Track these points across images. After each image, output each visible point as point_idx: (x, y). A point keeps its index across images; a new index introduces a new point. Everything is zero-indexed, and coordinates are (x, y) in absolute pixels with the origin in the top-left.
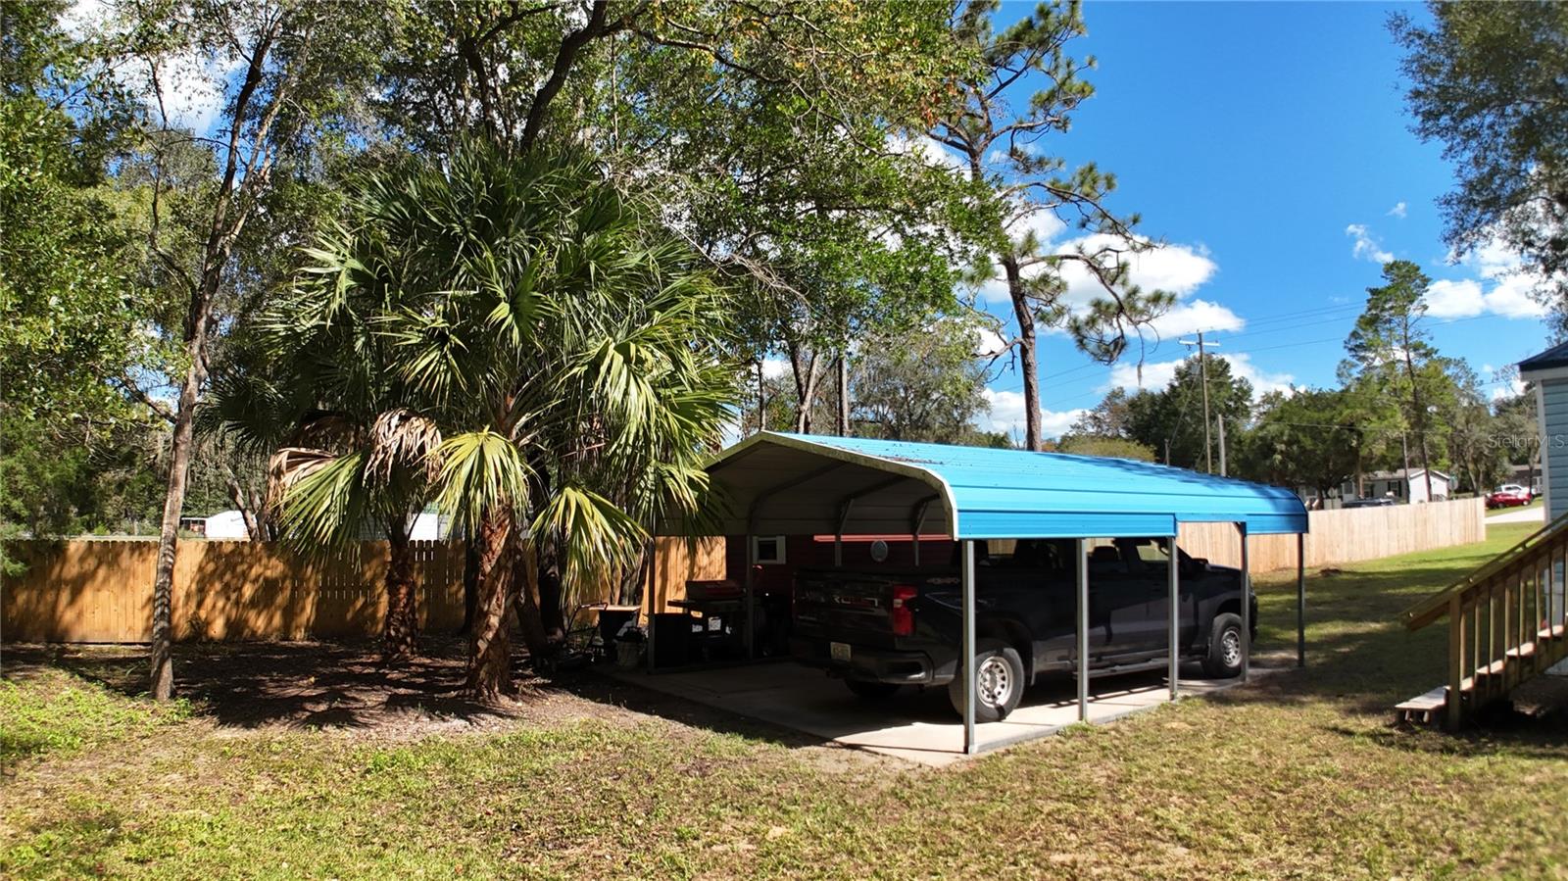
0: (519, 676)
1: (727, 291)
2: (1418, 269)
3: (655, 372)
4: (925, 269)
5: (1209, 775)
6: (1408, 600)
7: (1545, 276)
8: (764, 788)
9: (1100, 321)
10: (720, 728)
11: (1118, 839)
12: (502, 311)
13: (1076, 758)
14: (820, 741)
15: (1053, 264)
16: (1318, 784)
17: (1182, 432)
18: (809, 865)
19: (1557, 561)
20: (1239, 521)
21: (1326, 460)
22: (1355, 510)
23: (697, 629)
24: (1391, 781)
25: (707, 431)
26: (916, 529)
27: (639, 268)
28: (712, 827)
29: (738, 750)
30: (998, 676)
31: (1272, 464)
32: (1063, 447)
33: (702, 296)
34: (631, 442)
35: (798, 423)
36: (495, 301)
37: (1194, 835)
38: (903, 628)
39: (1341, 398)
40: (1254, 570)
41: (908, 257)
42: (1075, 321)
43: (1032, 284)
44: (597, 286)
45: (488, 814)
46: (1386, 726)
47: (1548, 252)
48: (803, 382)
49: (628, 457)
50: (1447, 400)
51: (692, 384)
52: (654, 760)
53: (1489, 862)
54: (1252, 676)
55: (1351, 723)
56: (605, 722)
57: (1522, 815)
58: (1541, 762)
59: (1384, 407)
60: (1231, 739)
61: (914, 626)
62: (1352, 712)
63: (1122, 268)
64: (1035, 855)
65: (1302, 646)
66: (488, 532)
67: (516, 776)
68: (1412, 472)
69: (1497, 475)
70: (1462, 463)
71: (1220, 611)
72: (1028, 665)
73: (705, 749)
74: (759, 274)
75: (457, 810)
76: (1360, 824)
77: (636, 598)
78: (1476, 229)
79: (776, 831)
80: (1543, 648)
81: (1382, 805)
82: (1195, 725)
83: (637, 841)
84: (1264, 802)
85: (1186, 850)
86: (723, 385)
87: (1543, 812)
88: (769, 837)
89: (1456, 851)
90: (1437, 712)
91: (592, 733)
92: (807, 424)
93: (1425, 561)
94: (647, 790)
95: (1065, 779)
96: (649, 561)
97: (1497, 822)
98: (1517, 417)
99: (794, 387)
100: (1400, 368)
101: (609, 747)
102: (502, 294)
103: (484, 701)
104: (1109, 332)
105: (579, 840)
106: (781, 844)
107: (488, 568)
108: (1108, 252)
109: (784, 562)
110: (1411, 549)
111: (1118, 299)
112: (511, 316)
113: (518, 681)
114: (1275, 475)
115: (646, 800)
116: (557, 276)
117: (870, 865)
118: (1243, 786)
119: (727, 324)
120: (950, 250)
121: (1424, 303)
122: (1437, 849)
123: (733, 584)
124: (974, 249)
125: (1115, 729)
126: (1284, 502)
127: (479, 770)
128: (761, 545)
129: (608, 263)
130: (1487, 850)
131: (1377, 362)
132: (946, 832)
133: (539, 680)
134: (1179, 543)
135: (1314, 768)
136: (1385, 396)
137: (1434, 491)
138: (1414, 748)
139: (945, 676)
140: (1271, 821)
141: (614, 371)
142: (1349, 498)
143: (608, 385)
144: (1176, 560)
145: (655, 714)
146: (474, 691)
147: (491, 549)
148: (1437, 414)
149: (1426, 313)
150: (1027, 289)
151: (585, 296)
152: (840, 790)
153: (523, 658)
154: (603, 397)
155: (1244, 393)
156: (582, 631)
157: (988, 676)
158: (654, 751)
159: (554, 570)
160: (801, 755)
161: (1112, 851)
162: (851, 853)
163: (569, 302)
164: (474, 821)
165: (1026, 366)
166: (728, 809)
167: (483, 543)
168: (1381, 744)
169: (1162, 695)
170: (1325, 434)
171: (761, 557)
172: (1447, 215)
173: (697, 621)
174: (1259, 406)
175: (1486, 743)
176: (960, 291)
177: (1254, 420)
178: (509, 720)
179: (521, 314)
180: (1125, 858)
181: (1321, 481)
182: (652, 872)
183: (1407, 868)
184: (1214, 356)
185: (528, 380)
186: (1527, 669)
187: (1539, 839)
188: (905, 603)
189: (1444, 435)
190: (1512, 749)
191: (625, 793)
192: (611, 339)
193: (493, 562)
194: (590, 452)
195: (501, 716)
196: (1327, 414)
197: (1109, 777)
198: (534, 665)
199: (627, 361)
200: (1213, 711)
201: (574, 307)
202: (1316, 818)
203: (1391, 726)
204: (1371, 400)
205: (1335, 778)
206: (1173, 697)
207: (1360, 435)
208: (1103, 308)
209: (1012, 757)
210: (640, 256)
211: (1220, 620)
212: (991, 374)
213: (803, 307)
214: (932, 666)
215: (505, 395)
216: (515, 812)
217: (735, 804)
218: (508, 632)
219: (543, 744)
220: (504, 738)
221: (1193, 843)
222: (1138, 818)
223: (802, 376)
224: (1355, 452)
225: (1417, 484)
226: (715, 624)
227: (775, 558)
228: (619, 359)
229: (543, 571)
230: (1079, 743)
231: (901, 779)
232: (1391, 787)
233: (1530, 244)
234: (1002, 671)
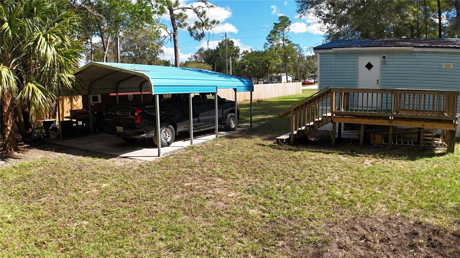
0: (19, 145)
1: (80, 16)
2: (288, 19)
3: (56, 43)
4: (144, 10)
5: (227, 158)
6: (280, 109)
7: (324, 24)
8: (99, 173)
9: (197, 28)
10: (84, 156)
11: (202, 178)
12: (6, 25)
13: (190, 156)
14: (115, 156)
15: (184, 10)
16: (256, 159)
17: (220, 61)
18: (115, 194)
19: (321, 101)
20: (234, 88)
21: (260, 70)
22: (267, 85)
23: (75, 125)
24: (275, 158)
25: (74, 62)
26: (142, 90)
27: (50, 9)
28: (85, 186)
29: (90, 162)
30: (167, 134)
31: (245, 71)
32: (185, 65)
33: (71, 18)
34: (49, 66)
35: (104, 58)
36: (3, 22)
37: (223, 175)
38: (138, 121)
39: (264, 53)
40: (239, 100)
41: (139, 6)
42: (190, 27)
43: (177, 16)
44: (36, 15)
45: (15, 191)
46: (274, 143)
47: (325, 18)
48: (105, 45)
49: (48, 72)
50: (293, 55)
51: (68, 46)
52: (65, 167)
53: (303, 180)
54: (238, 130)
55: (264, 143)
56: (48, 157)
57: (311, 168)
58: (316, 153)
59: (276, 56)
60: (233, 148)
61: (142, 120)
62: (265, 139)
63: (204, 12)
64: (181, 184)
65: (251, 122)
66: (5, 99)
67: (22, 177)
68: (283, 74)
69: (306, 76)
70: (296, 72)
71: (229, 113)
72: (176, 129)
73: (80, 162)
74: (90, 11)
75: (6, 191)
76: (267, 170)
77: (54, 117)
78: (306, 10)
79: (105, 185)
80: (316, 124)
81: (273, 165)
82: (223, 144)
83: (62, 193)
84: (242, 165)
85: (221, 179)
86: (79, 47)
87: (317, 167)
88: (102, 187)
89: (293, 177)
90: (287, 140)
91: (45, 161)
92: (107, 58)
93: (285, 99)
94: (64, 177)
95: (188, 162)
96: (57, 105)
97: (304, 169)
98: (312, 61)
99: (103, 46)
100: (281, 46)
101: (50, 165)
102: (6, 19)
103: (9, 154)
104: (200, 31)
105: (45, 195)
106: (106, 189)
107: (6, 111)
108: (200, 7)
109: (101, 102)
110: (282, 95)
111: (202, 21)
112: (9, 27)
113: (19, 146)
114: (245, 74)
115: (64, 180)
116: (24, 13)
117: (133, 192)
118: (236, 161)
119: (80, 27)
120: (152, 5)
121: (289, 28)
122: (288, 176)
123: (85, 110)
124: (159, 5)
125: (201, 147)
126: (247, 83)
127: (10, 177)
128: (93, 97)
129: (40, 8)
130: (302, 177)
131: (275, 44)
132: (154, 180)
133: (26, 146)
134: (218, 94)
135: (254, 155)
136: (276, 53)
137: (288, 80)
138: (281, 149)
139: (152, 134)
140: (244, 170)
141: (42, 43)
142: (265, 81)
143: (40, 48)
144: (217, 99)
145: (64, 153)
146: (5, 151)
147: (6, 104)
148: (290, 59)
149: (289, 31)
150: (176, 17)
151: (33, 18)
152: (122, 170)
153: (20, 139)
154: (39, 52)
155: (238, 50)
156: (38, 128)
157: (164, 134)
158: (64, 165)
159: (27, 109)
160: (110, 161)
161: (201, 181)
162: (127, 189)
163: (27, 21)
164: (12, 194)
165: (175, 41)
166: (89, 180)
167: (3, 103)
168: (272, 148)
169: (214, 136)
170: (259, 63)
171: (93, 101)
172: (298, 5)
173: (74, 122)
174: (242, 54)
175: (300, 148)
176: (155, 17)
177: (240, 58)
178: (18, 160)
179: (12, 26)
180: (205, 183)
181: (258, 76)
182: (68, 202)
183: (281, 182)
184: (230, 40)
185: (14, 48)
186: (312, 129)
187: (316, 174)
188: (139, 114)
189: (292, 65)
190: (308, 150)
191: (57, 179)
192: (41, 33)
193: (7, 109)
194: (36, 70)
195: (15, 158)
196: (260, 57)
197: (200, 160)
198: (24, 141)
199: (47, 40)
200: (227, 140)
201: (29, 22)
202: (256, 169)
203: (275, 143)
204: (273, 54)
205: (260, 157)
206: (217, 137)
207: (269, 63)
208: (198, 24)
209: (172, 157)
210: (51, 5)
211: (229, 115)
212: (164, 42)
213: (104, 21)
214: (148, 132)
215: (8, 53)
216: (24, 189)
217: (91, 178)
218: (14, 131)
219: (29, 166)
220: (17, 165)
221: (223, 177)
222: (208, 171)
223: (105, 43)
224: (267, 68)
225: (284, 78)
226: (80, 123)
227: (98, 101)
228: (44, 39)
229: (23, 110)
230: (191, 151)
231: (140, 166)
232: (276, 160)
233: (320, 15)
234: (168, 132)
